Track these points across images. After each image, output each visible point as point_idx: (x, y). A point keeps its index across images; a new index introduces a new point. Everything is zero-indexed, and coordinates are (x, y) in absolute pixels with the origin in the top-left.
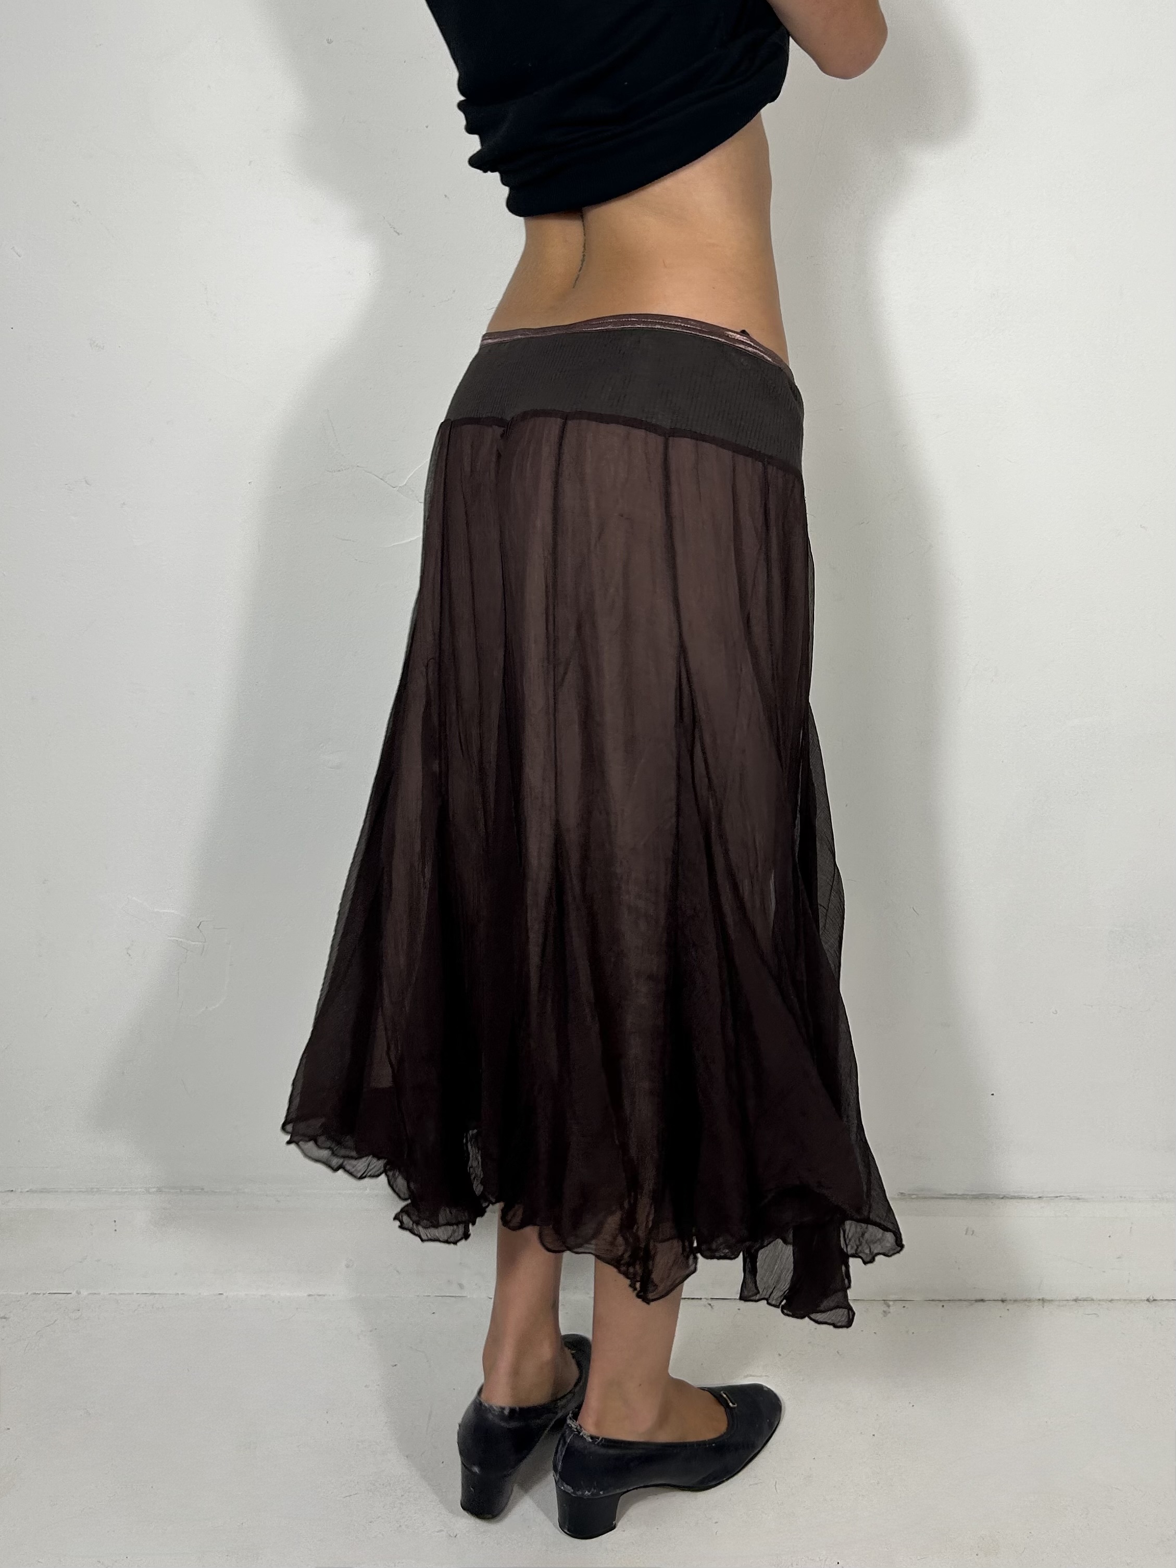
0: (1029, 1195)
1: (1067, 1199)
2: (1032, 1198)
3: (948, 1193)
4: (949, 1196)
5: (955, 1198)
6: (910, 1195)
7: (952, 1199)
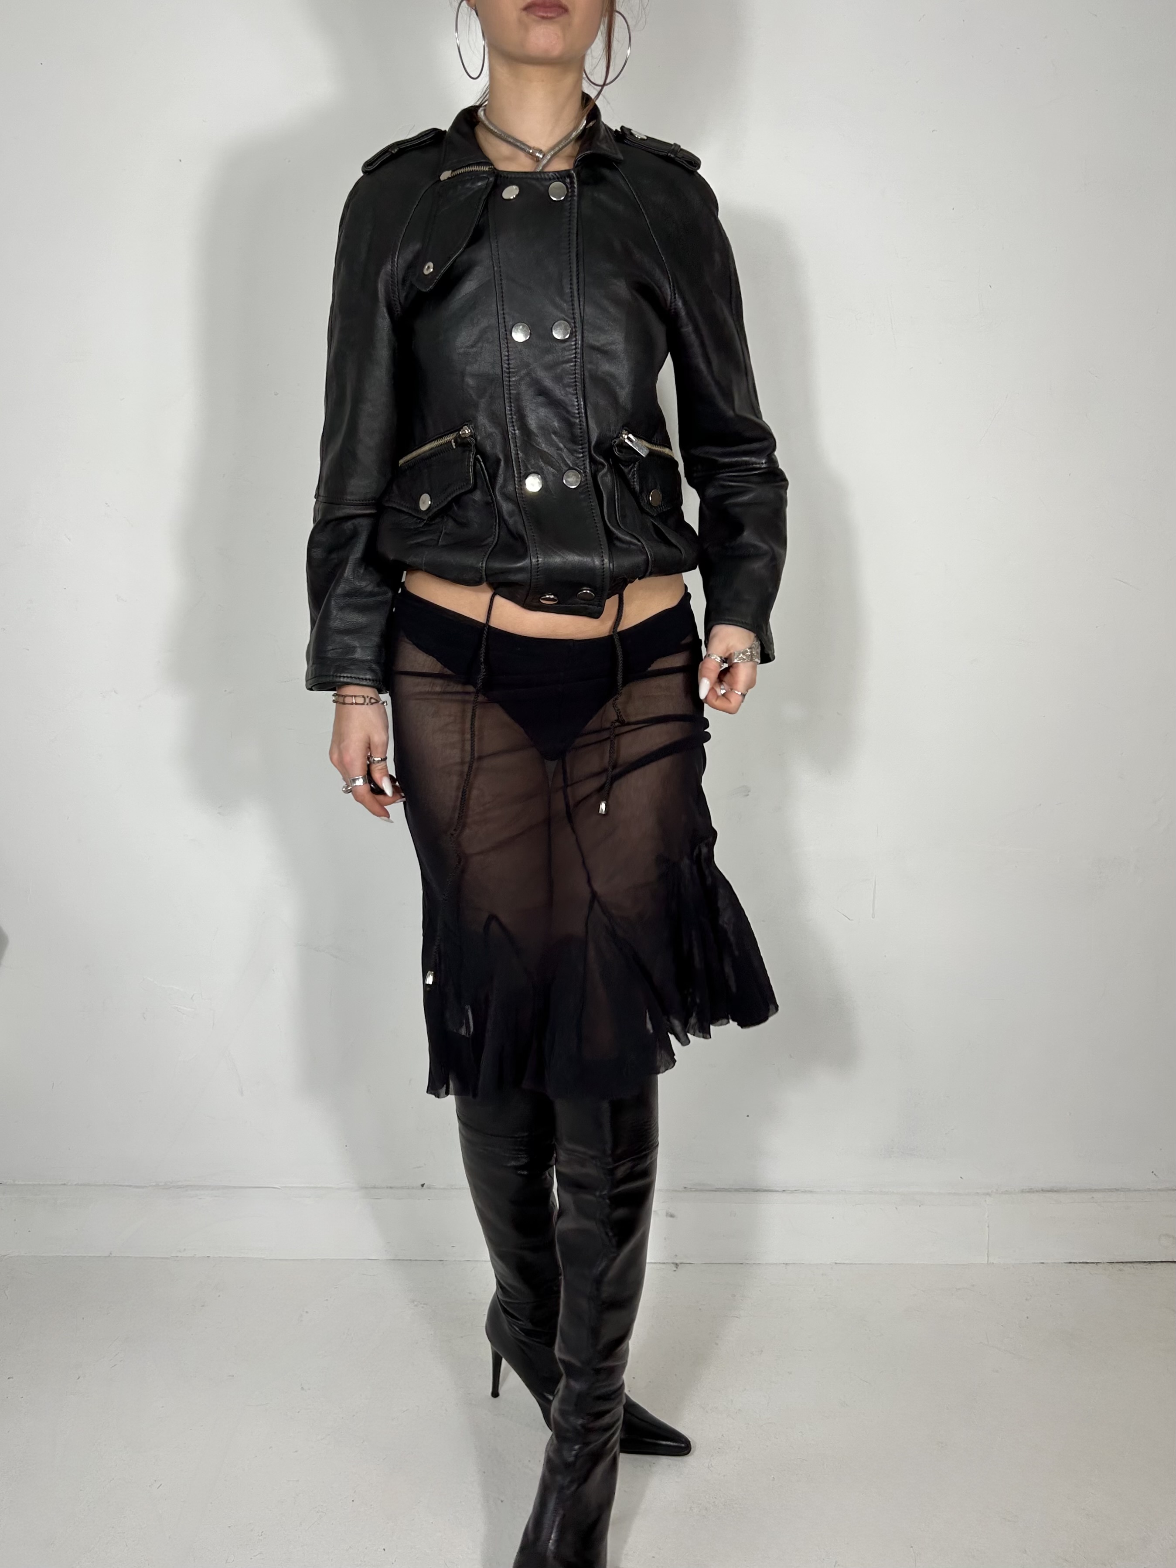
1: (803, 1192)
2: (779, 1191)
3: (718, 1187)
5: (723, 1191)
6: (691, 1188)
7: (718, 1191)
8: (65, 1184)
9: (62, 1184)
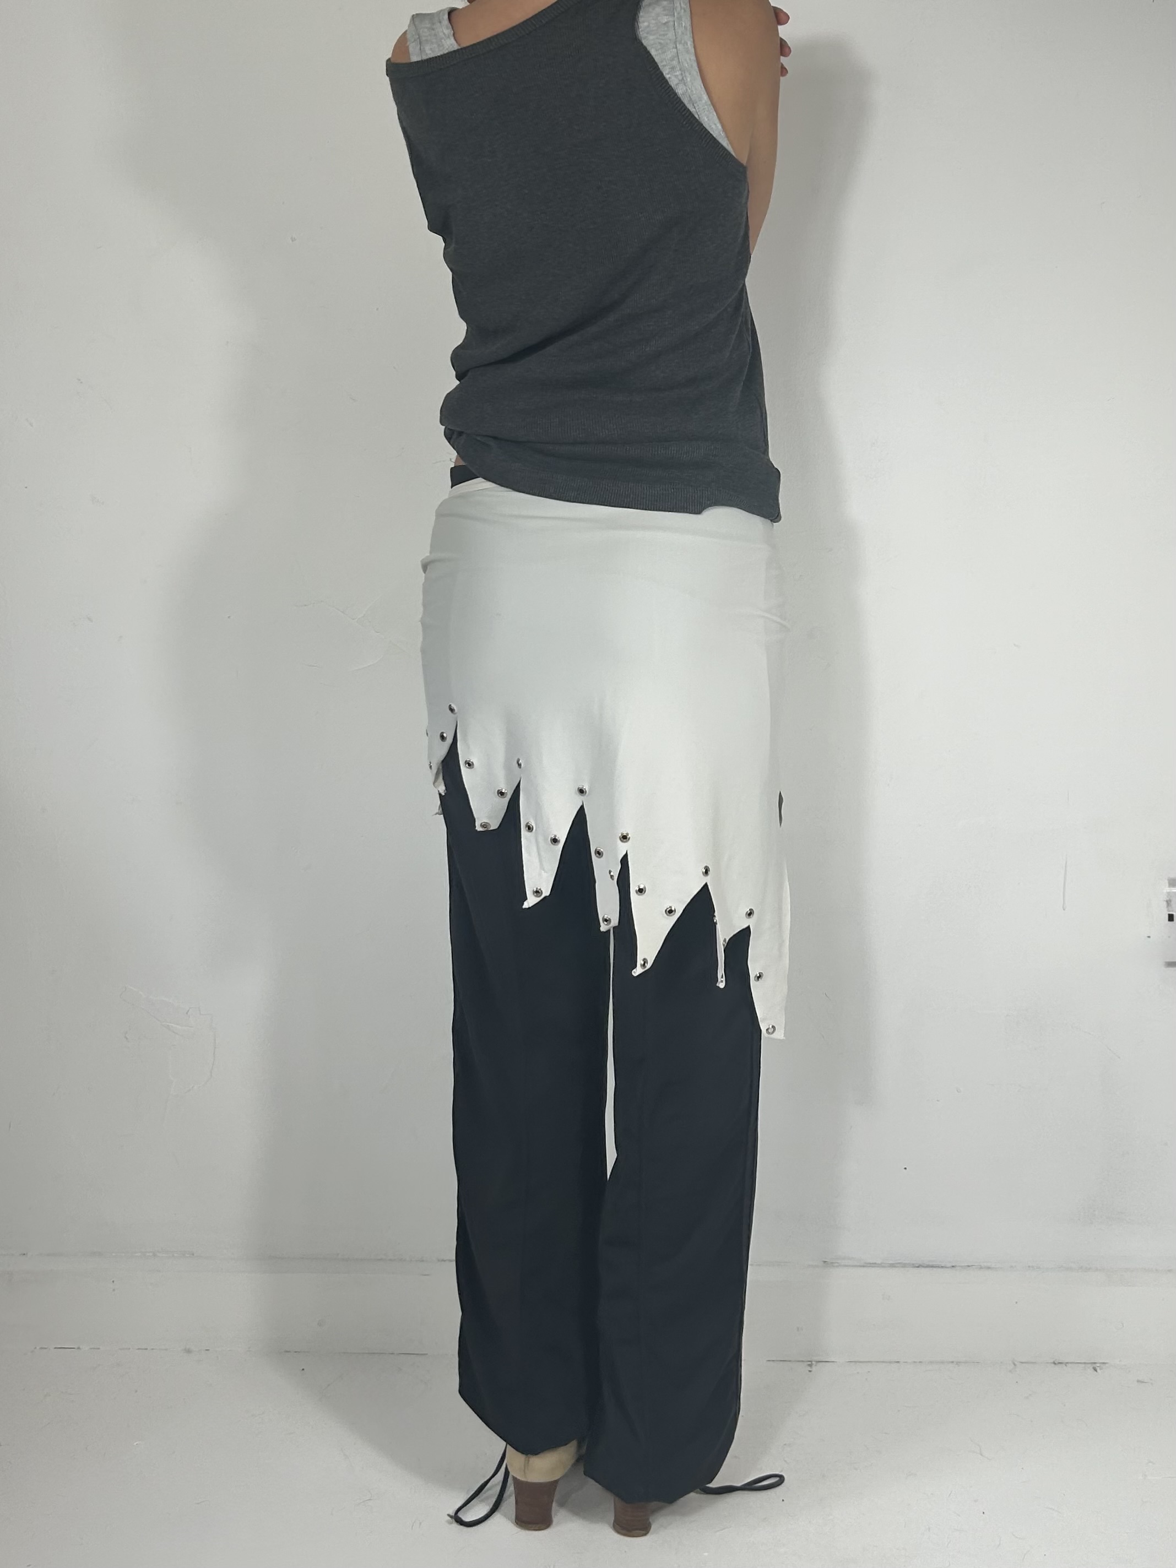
0: (943, 1264)
1: (978, 1268)
2: (946, 1267)
3: (869, 1262)
4: (869, 1265)
6: (832, 1263)
7: (871, 1267)
8: (24, 1254)
9: (21, 1254)
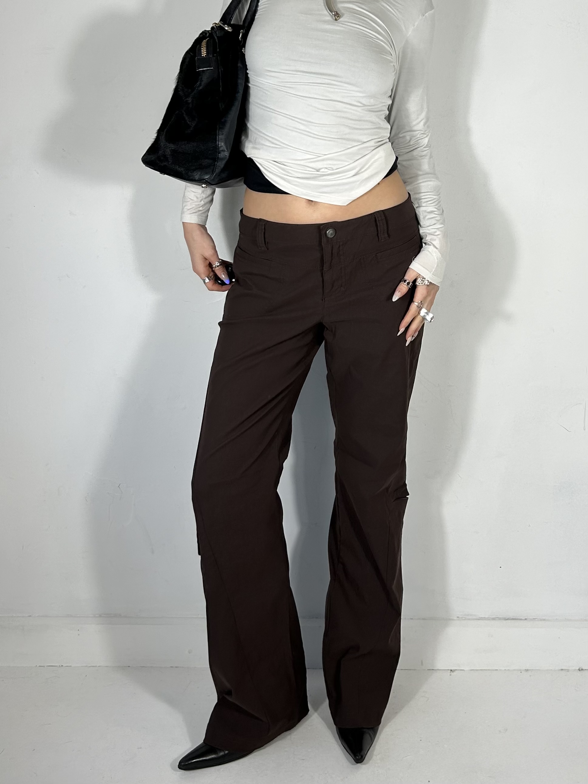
0: (521, 618)
1: (537, 620)
2: (522, 620)
3: (481, 617)
5: (484, 619)
6: (462, 618)
7: (482, 619)
8: (30, 616)
9: (28, 616)
